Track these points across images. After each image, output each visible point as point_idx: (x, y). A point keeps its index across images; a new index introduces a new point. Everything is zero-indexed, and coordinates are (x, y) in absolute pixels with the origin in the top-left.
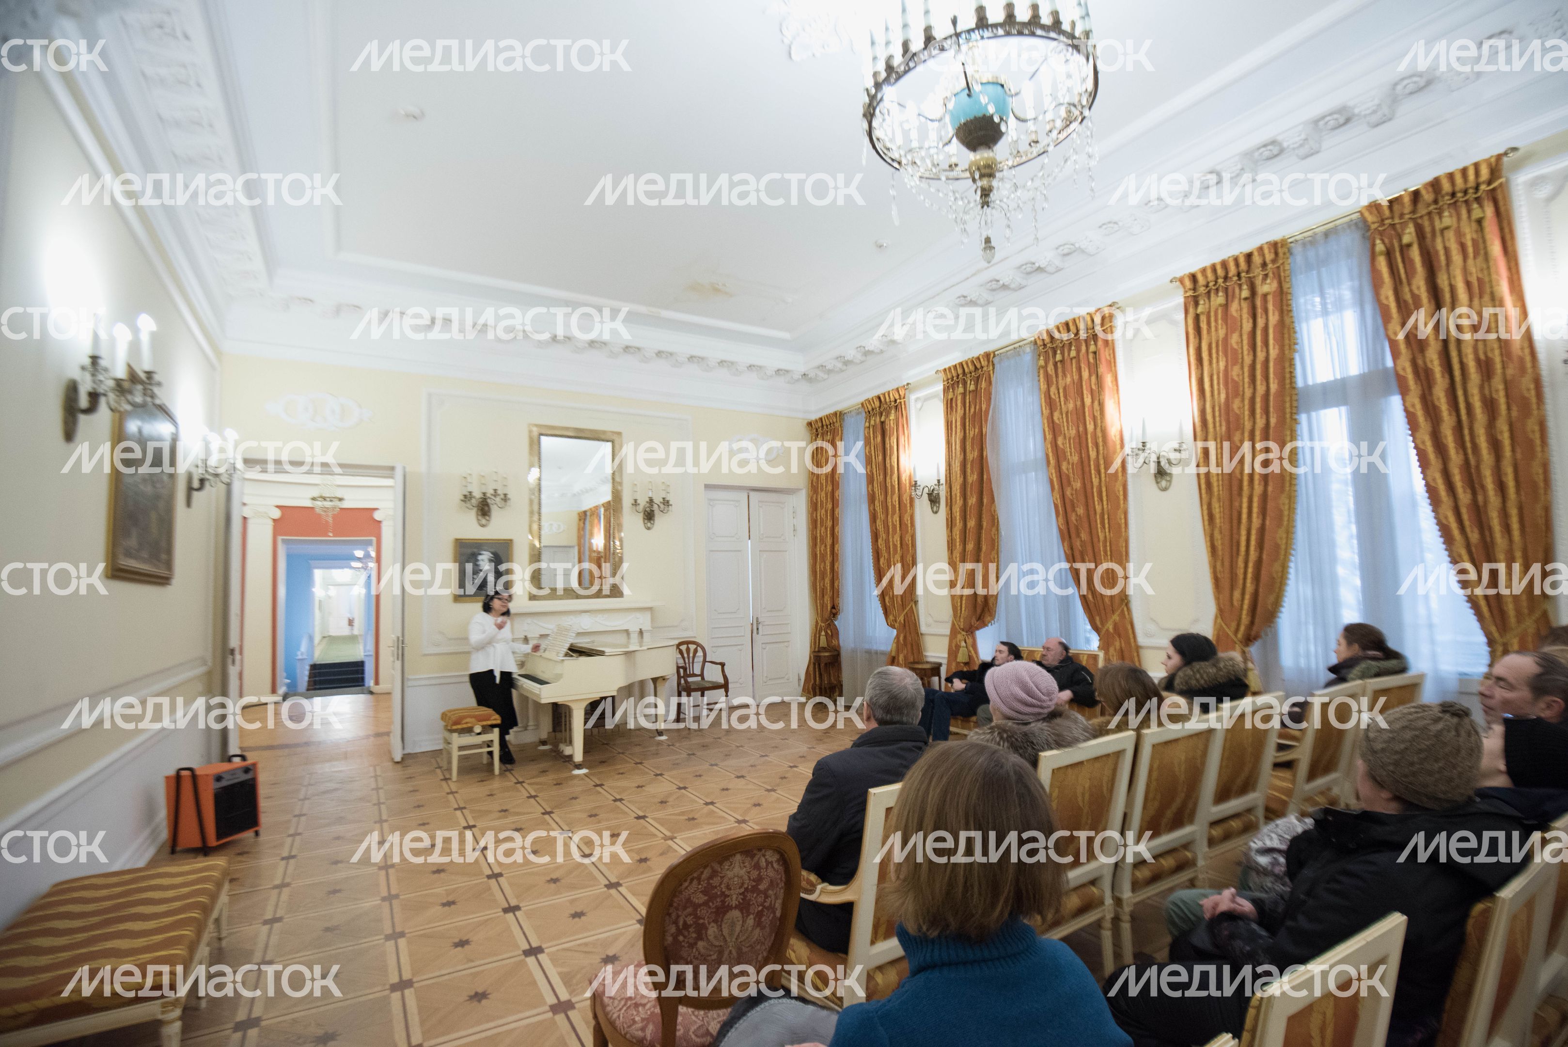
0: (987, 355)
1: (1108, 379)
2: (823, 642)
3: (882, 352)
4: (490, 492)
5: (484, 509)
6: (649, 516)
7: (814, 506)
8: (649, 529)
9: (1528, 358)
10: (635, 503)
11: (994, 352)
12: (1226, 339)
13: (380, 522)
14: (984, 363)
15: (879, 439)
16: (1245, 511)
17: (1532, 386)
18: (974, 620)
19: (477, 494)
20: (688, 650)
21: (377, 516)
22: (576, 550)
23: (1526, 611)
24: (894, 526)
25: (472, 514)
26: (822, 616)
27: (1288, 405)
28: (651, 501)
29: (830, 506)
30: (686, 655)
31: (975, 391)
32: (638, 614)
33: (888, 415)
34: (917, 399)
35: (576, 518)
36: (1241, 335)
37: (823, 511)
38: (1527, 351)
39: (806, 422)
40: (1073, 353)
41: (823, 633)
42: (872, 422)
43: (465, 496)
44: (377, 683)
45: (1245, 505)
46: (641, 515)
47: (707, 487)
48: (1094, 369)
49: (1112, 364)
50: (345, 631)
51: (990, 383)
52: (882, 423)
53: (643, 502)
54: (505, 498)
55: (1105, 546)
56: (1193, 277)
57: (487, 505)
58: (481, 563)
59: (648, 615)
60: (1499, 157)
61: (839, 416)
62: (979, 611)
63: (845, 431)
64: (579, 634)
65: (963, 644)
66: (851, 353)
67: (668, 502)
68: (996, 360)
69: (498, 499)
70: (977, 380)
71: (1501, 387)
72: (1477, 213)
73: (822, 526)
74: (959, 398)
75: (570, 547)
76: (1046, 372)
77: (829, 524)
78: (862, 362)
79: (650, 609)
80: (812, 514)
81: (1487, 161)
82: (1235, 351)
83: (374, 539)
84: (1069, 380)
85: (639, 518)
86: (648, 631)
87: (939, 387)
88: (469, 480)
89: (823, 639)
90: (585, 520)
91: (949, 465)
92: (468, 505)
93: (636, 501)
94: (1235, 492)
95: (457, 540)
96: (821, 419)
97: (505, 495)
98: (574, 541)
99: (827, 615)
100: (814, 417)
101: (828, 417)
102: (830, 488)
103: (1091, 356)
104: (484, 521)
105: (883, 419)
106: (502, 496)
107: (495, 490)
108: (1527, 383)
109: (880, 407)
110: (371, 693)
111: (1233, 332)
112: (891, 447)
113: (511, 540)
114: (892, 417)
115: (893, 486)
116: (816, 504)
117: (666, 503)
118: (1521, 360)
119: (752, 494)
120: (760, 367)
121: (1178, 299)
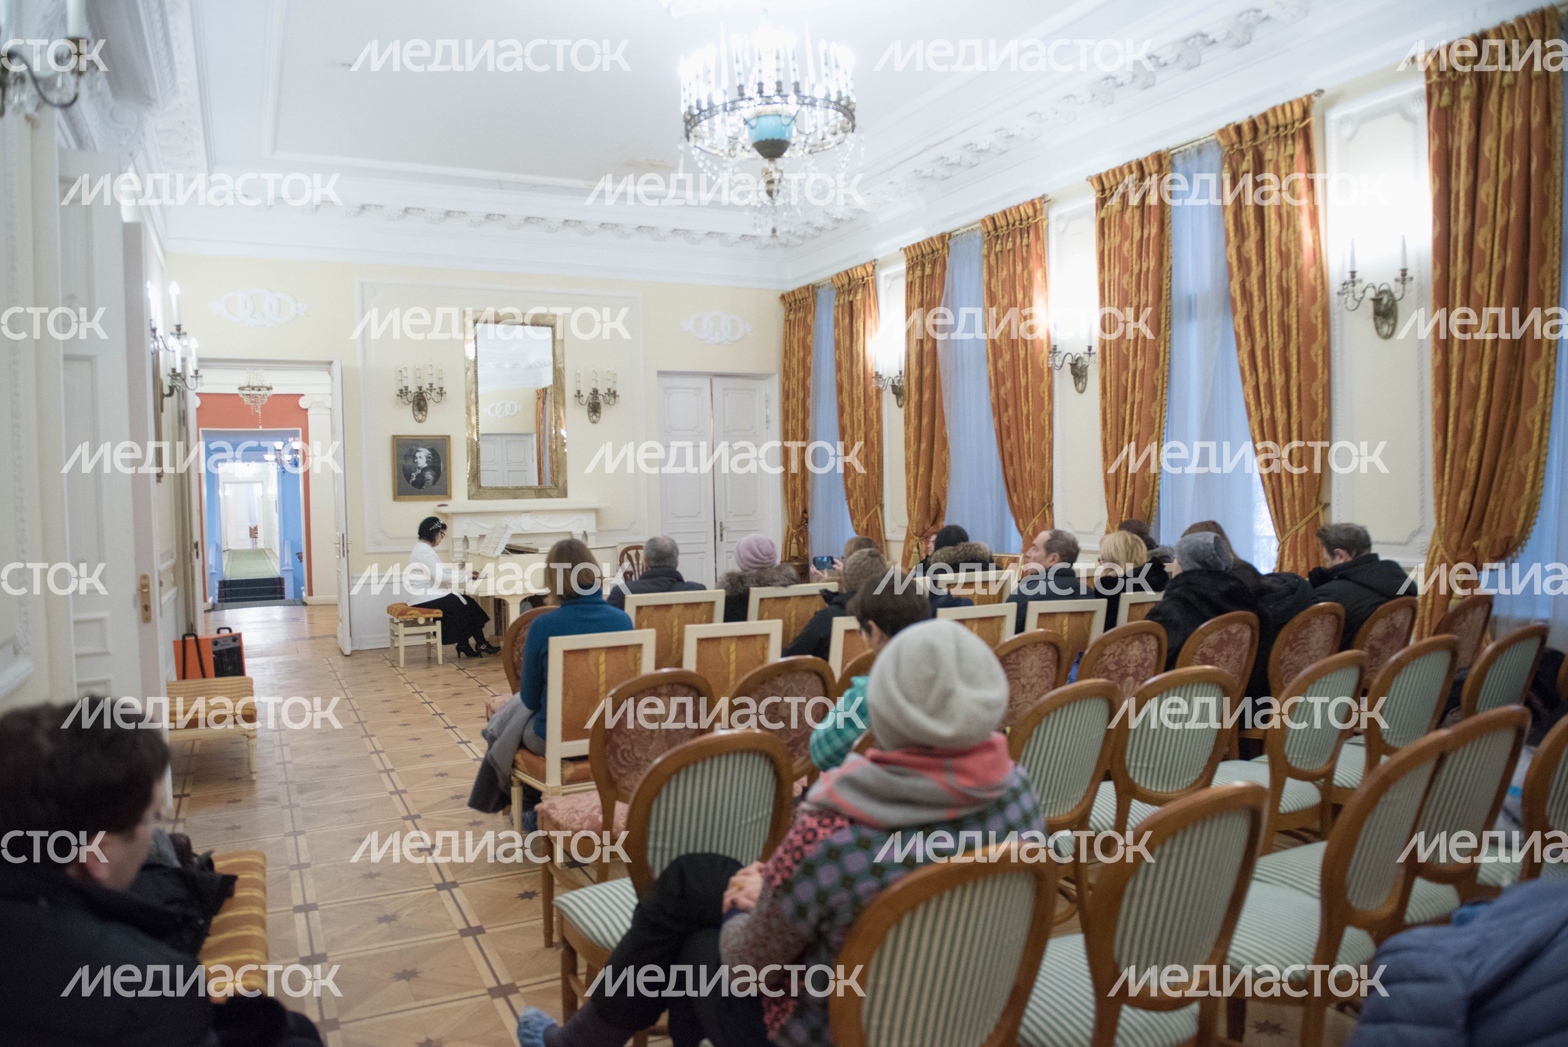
0: (942, 237)
1: (1038, 275)
2: (794, 551)
3: (852, 220)
4: (426, 386)
5: (420, 403)
6: (595, 409)
7: (786, 395)
8: (594, 422)
9: (1319, 288)
10: (579, 395)
11: (950, 234)
12: (1121, 246)
13: (307, 410)
14: (939, 246)
15: (847, 320)
16: (1128, 417)
17: (1320, 314)
18: (928, 525)
19: (413, 389)
20: (637, 555)
21: (303, 403)
22: (535, 436)
23: (1298, 515)
24: (859, 421)
25: (408, 410)
26: (793, 522)
27: (1163, 316)
28: (595, 392)
29: (801, 395)
30: (635, 562)
31: (932, 275)
32: (582, 516)
33: (855, 295)
34: (887, 277)
35: (534, 396)
36: (1132, 244)
37: (795, 401)
38: (1319, 281)
39: (779, 294)
40: (1010, 245)
41: (794, 541)
42: (841, 301)
43: (401, 391)
44: (310, 593)
45: (1128, 412)
46: (585, 408)
47: (660, 373)
48: (1025, 262)
49: (1042, 259)
50: (246, 544)
51: (944, 267)
52: (851, 303)
53: (586, 393)
54: (441, 392)
55: (1029, 448)
56: (1100, 178)
57: (424, 400)
58: (419, 460)
59: (592, 517)
60: (1309, 97)
61: (812, 290)
62: (933, 515)
63: (818, 308)
64: (514, 536)
65: (915, 549)
66: (820, 221)
67: (615, 393)
68: (951, 243)
69: (434, 393)
70: (934, 263)
71: (1294, 314)
72: (1289, 150)
73: (793, 418)
74: (918, 281)
75: (526, 435)
76: (989, 262)
77: (801, 416)
78: (835, 229)
79: (596, 511)
80: (784, 404)
81: (1300, 100)
82: (1126, 259)
83: (300, 429)
84: (1005, 273)
85: (584, 411)
86: (593, 534)
87: (902, 267)
88: (405, 374)
89: (794, 548)
90: (545, 398)
91: (908, 355)
92: (404, 400)
93: (579, 392)
94: (1121, 399)
95: (394, 437)
96: (793, 292)
97: (441, 389)
98: (531, 427)
99: (798, 520)
100: (790, 288)
101: (800, 290)
102: (801, 375)
103: (1024, 249)
104: (420, 417)
105: (851, 298)
106: (438, 390)
107: (431, 385)
108: (1316, 311)
109: (849, 284)
110: (305, 604)
111: (1126, 240)
112: (858, 332)
113: (449, 437)
114: (859, 297)
115: (858, 376)
116: (788, 392)
117: (614, 394)
118: (1314, 289)
119: (716, 381)
120: (722, 234)
121: (1091, 199)
